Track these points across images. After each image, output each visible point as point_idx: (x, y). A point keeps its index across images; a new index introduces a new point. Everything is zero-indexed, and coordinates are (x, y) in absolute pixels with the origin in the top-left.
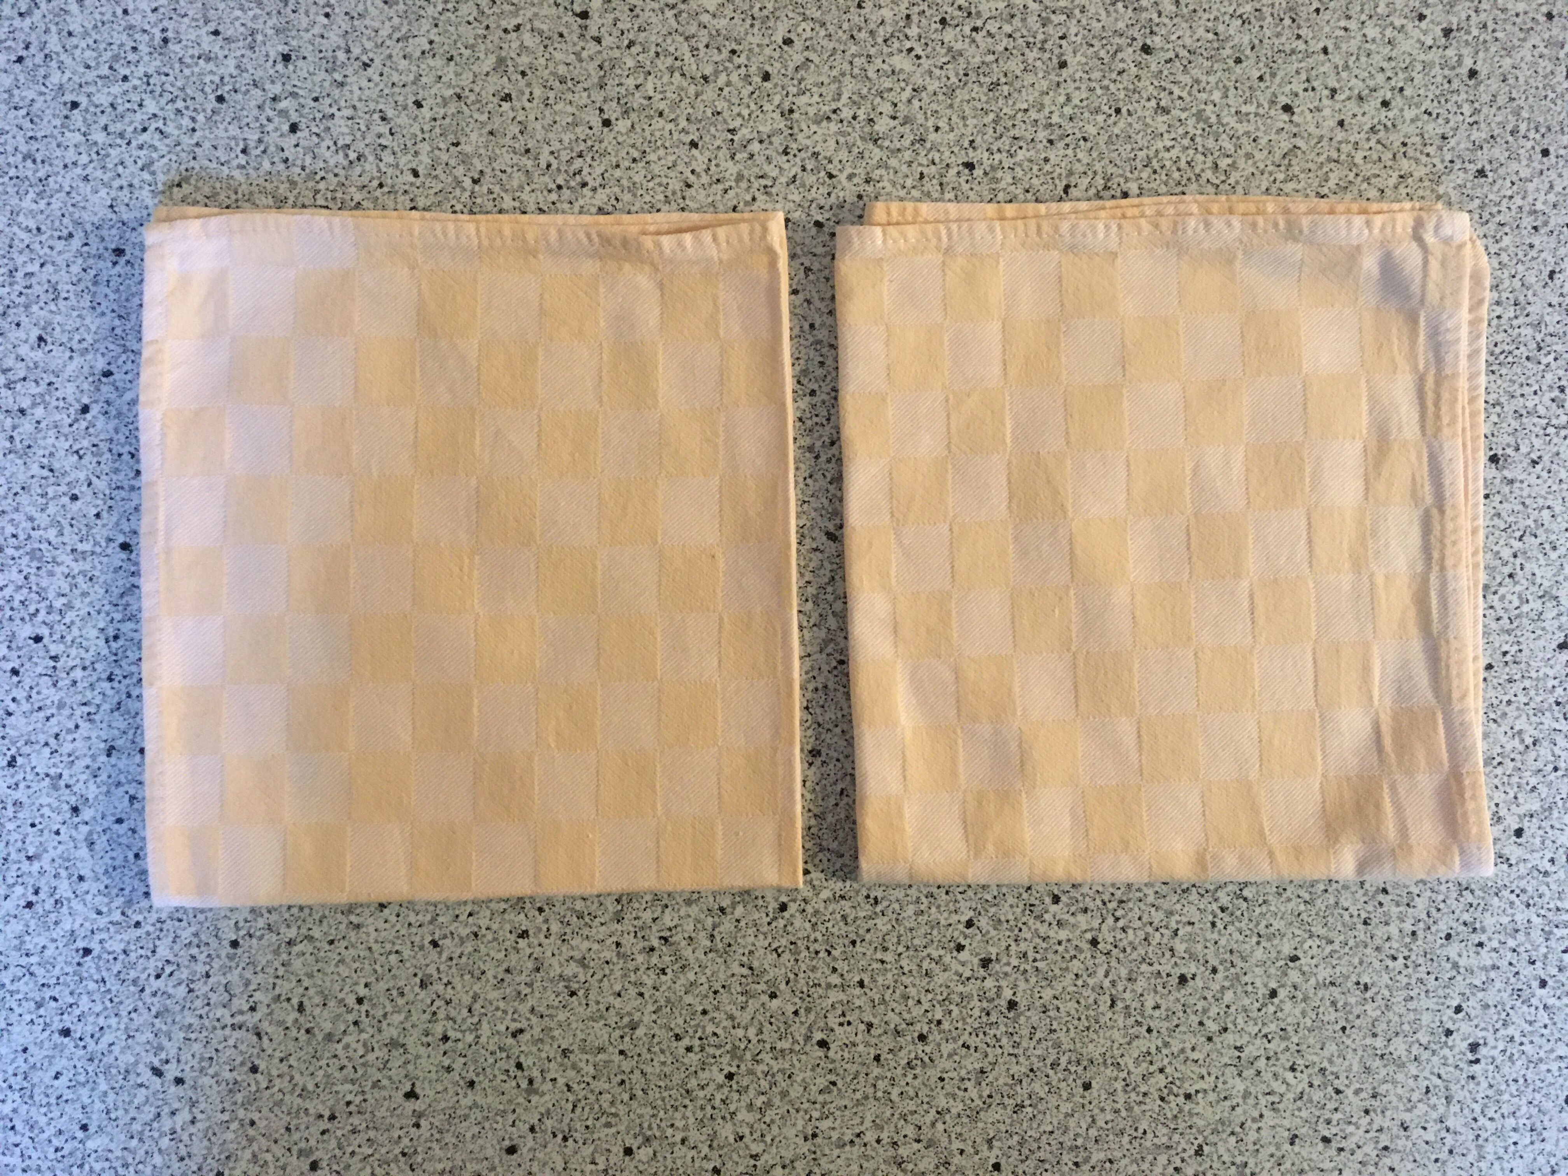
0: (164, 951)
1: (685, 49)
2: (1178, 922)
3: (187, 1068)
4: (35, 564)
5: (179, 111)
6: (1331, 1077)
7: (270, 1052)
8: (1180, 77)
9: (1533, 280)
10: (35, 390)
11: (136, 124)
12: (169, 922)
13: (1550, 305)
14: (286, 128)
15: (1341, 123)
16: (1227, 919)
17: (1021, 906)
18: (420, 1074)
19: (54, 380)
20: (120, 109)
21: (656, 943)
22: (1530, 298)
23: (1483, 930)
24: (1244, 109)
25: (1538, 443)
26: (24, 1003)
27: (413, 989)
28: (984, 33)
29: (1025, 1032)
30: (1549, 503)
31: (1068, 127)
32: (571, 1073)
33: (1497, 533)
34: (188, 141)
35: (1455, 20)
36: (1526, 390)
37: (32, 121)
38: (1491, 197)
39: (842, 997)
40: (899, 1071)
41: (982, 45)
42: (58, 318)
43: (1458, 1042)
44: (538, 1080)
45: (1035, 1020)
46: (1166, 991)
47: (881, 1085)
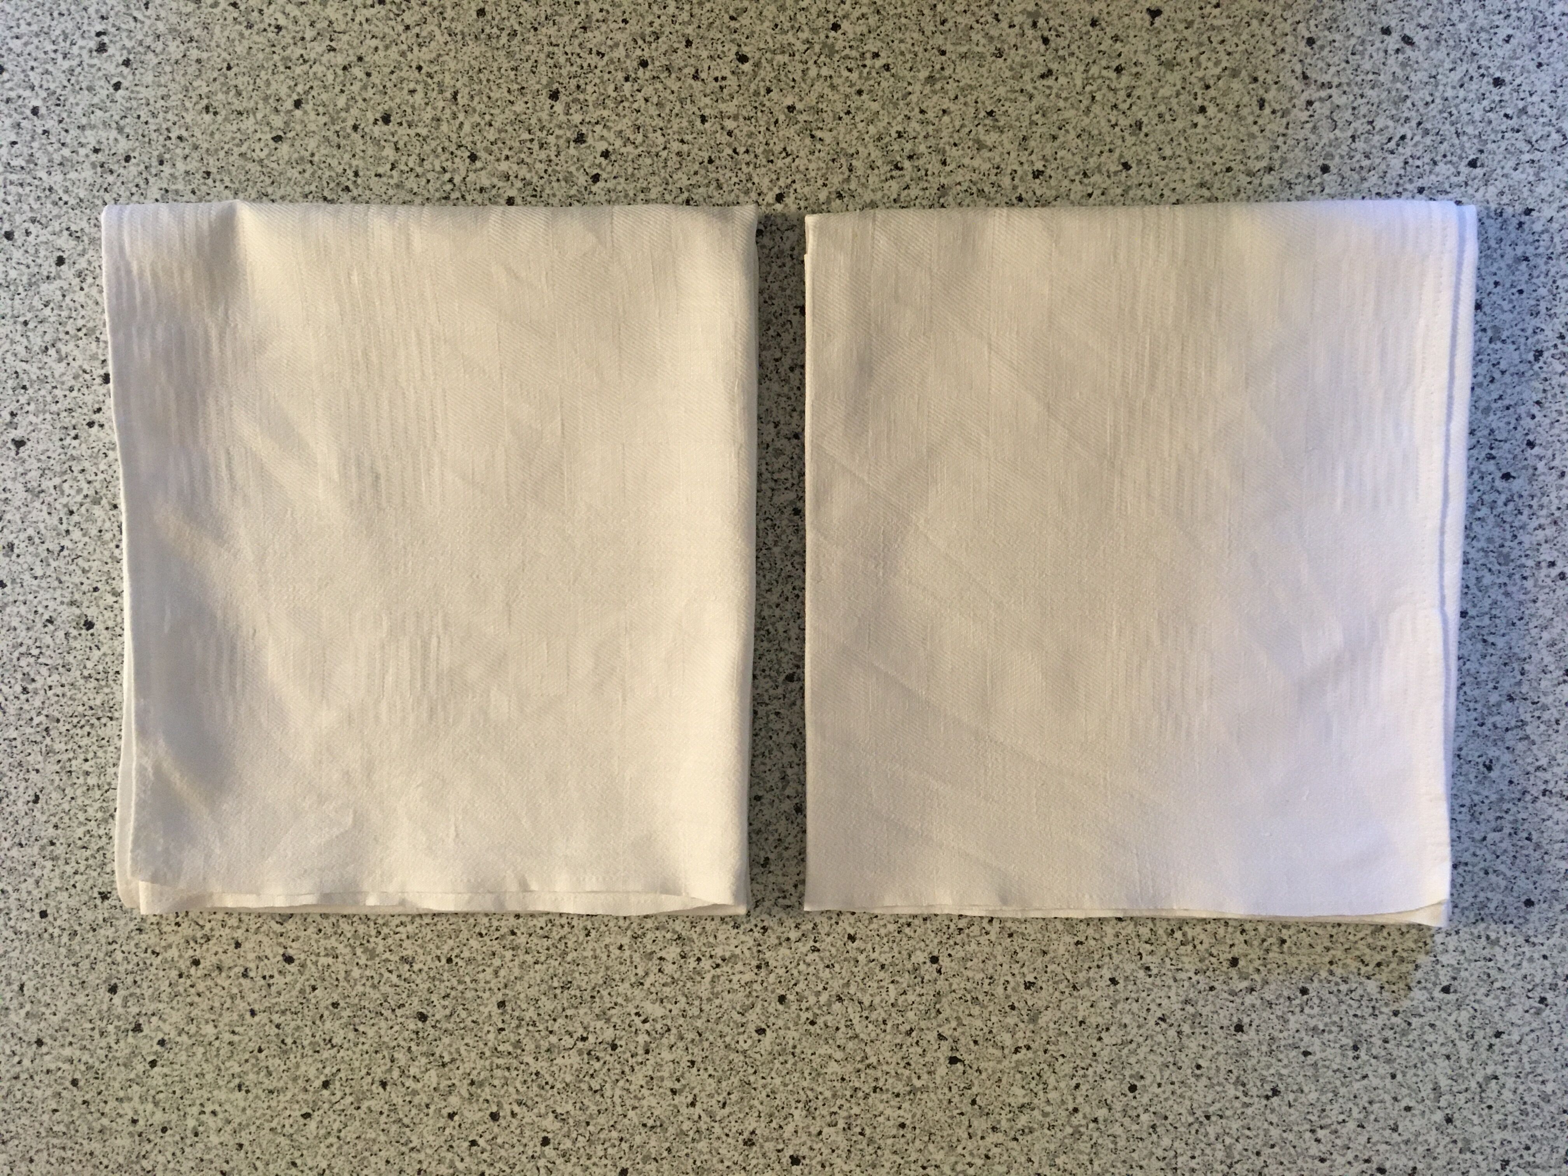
0: (1396, 163)
1: (858, 1028)
2: (391, 177)
3: (1378, 44)
4: (1505, 550)
5: (1345, 982)
6: (241, 19)
7: (1295, 59)
8: (391, 991)
9: (54, 795)
10: (1497, 719)
11: (1386, 970)
12: (1390, 193)
13: (38, 771)
14: (1242, 963)
15: (238, 945)
16: (343, 179)
17: (544, 195)
18: (1144, 34)
19: (1478, 728)
20: (1402, 985)
21: (907, 164)
22: (57, 778)
23: (94, 166)
24: (330, 960)
25: (48, 640)
26: (1538, 113)
27: (1149, 120)
28: (575, 1036)
29: (542, 68)
30: (35, 582)
31: (496, 946)
32: (994, 33)
33: (85, 554)
34: (1338, 953)
35: (130, 1040)
36: (59, 690)
37: (1489, 976)
38: (95, 874)
39: (722, 106)
40: (667, 30)
41: (577, 1025)
42: (1471, 787)
43: (118, 54)
44: (1026, 27)
45: (533, 80)
46: (404, 107)
47: (685, 16)
